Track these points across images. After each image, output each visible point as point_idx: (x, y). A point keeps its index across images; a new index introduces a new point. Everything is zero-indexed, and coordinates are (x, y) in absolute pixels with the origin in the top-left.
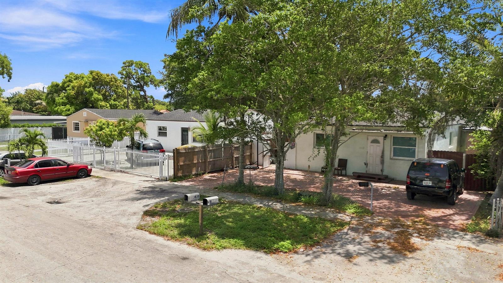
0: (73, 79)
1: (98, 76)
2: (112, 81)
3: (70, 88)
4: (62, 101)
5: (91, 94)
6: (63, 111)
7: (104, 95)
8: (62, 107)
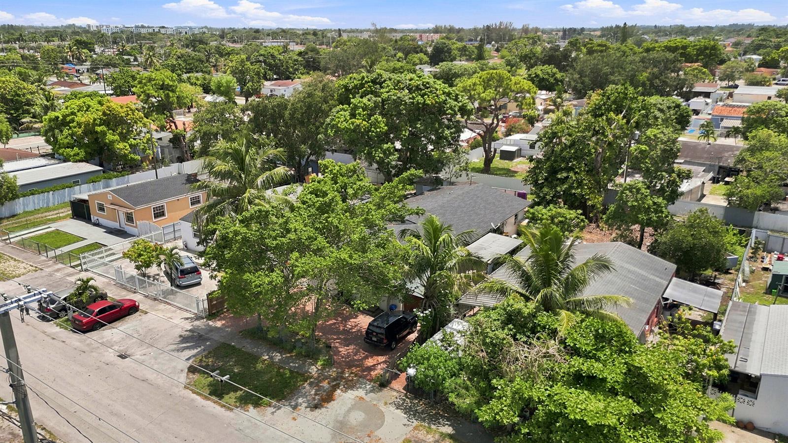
0: (76, 111)
1: (110, 111)
2: (128, 114)
3: (75, 124)
4: (66, 141)
5: (104, 134)
6: (71, 156)
7: (121, 134)
8: (68, 150)
